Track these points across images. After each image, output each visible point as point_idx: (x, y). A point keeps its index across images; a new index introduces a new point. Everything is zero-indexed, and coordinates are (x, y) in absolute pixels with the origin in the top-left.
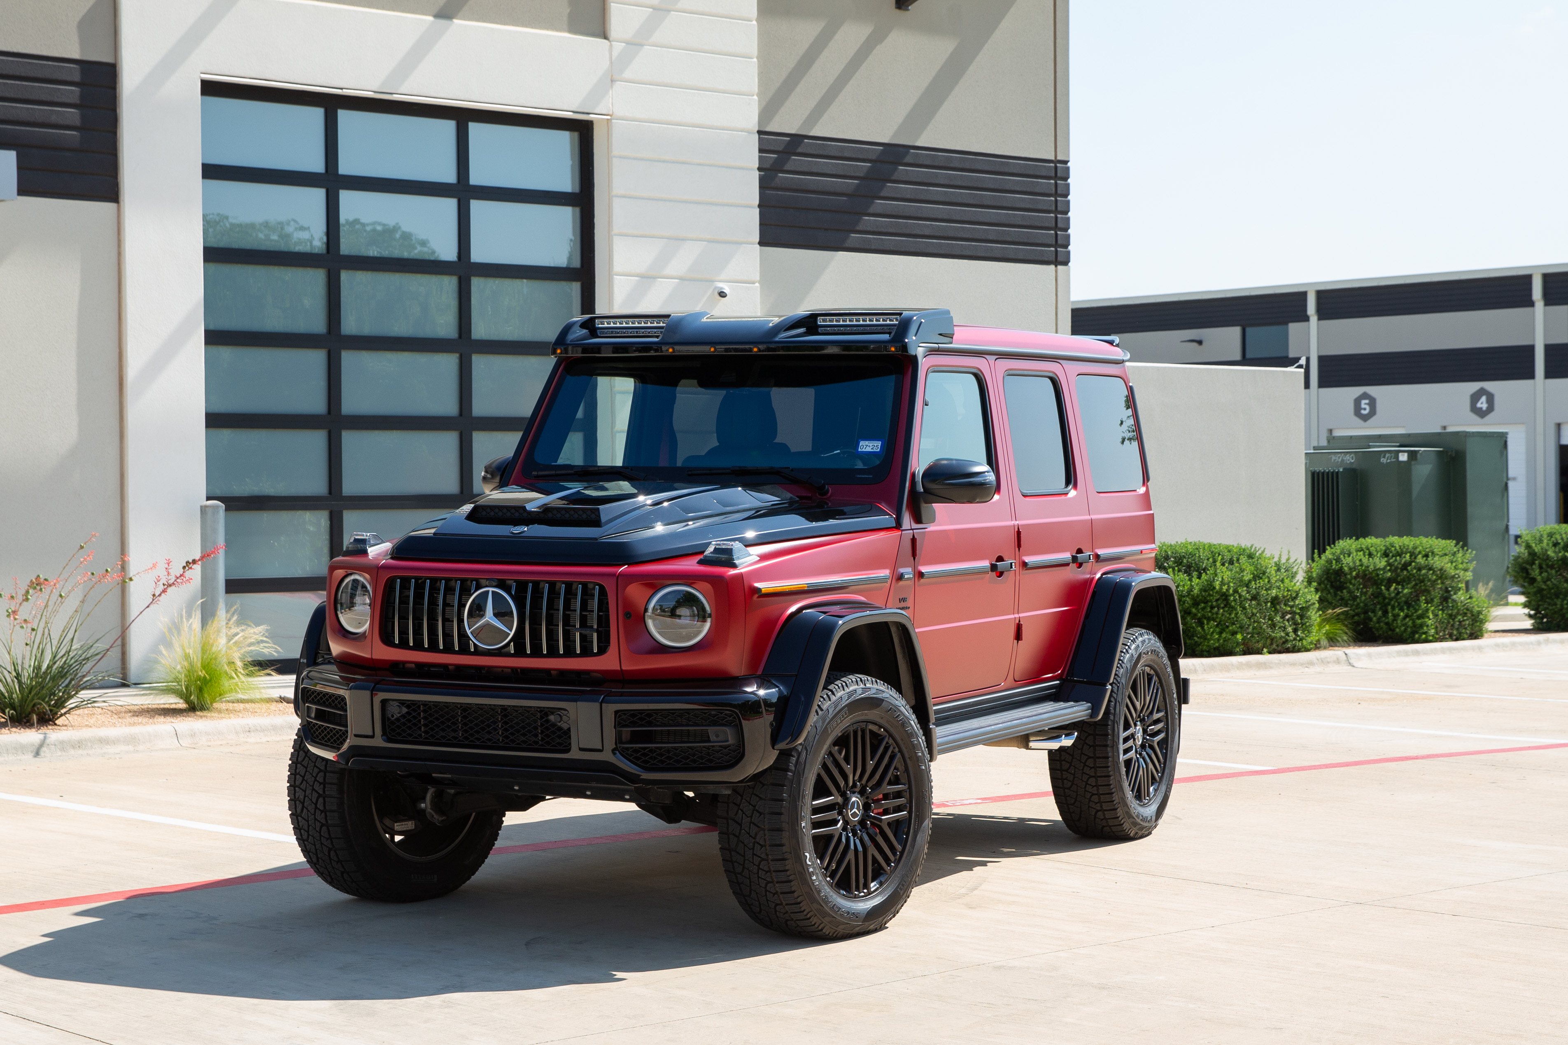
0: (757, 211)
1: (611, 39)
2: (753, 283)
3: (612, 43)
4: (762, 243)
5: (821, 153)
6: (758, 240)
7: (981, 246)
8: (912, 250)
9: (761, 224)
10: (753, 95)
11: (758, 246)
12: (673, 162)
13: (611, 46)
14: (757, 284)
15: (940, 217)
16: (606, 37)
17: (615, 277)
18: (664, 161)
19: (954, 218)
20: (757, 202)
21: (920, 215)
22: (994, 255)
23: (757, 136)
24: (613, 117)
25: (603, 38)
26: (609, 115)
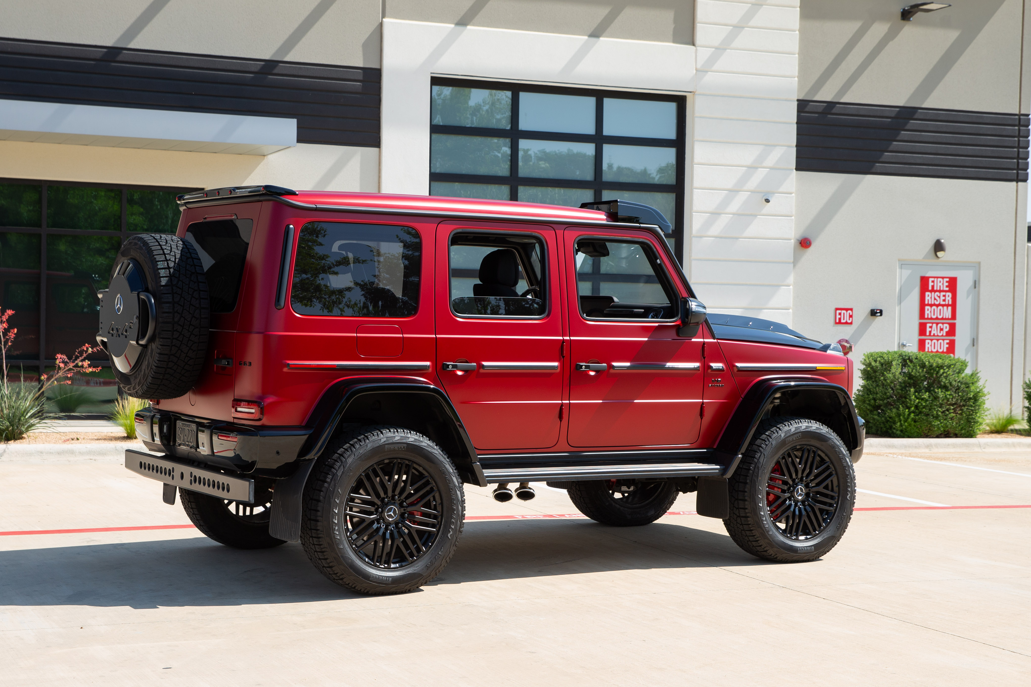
0: (795, 149)
1: (696, 45)
2: (791, 194)
3: (698, 48)
4: (797, 169)
5: (843, 112)
6: (795, 167)
7: (959, 170)
8: (907, 173)
9: (797, 157)
10: (795, 78)
11: (795, 170)
12: (737, 120)
13: (696, 50)
14: (793, 195)
15: (929, 151)
16: (694, 44)
17: (694, 190)
18: (731, 119)
19: (940, 152)
20: (795, 144)
21: (914, 151)
22: (969, 176)
23: (796, 103)
24: (696, 93)
25: (691, 45)
26: (693, 92)
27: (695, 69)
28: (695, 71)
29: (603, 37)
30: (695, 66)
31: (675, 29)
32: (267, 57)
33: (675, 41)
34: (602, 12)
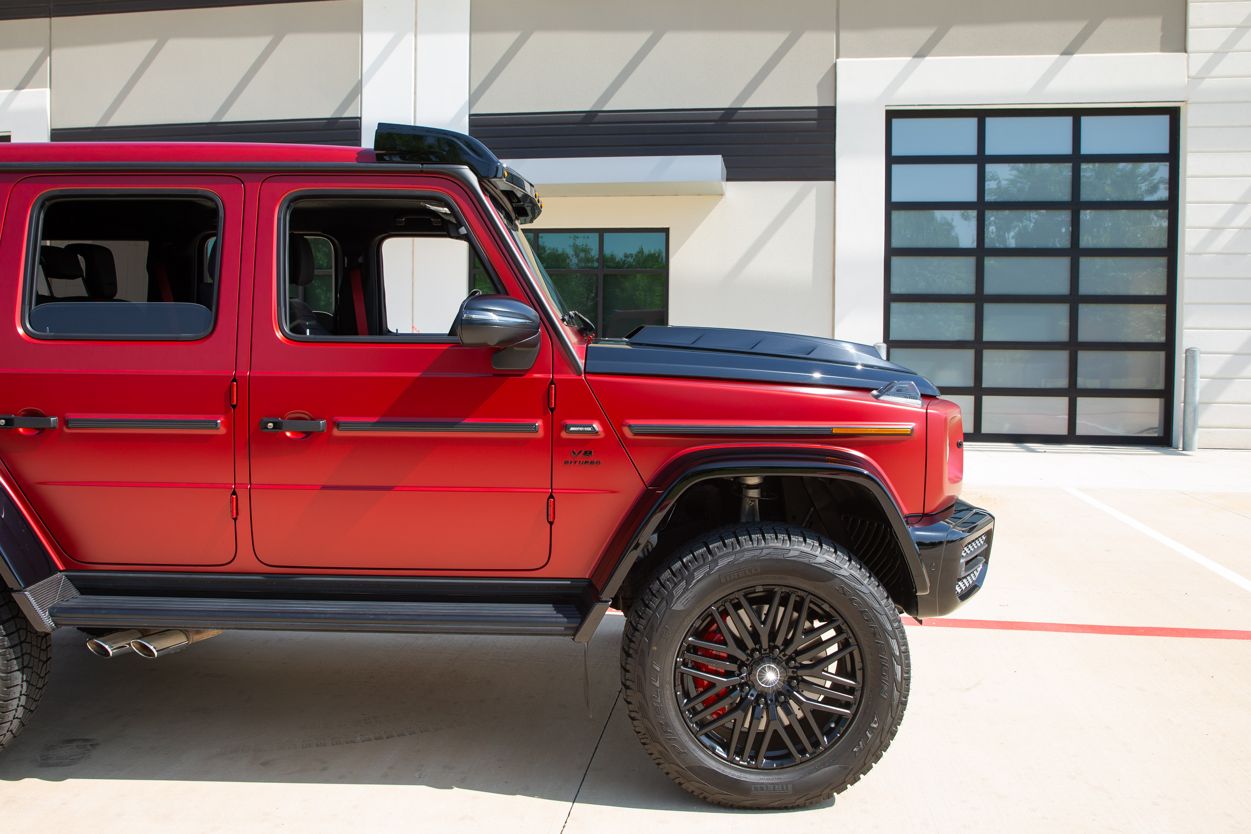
1: (1189, 52)
3: (1190, 54)
12: (1241, 127)
13: (1188, 56)
16: (1186, 51)
17: (1187, 204)
18: (1233, 127)
24: (1188, 102)
25: (1183, 52)
26: (1185, 101)
27: (1186, 76)
28: (1187, 79)
29: (1078, 54)
30: (1187, 74)
31: (1162, 37)
32: (726, 106)
33: (1163, 50)
34: (1076, 28)
